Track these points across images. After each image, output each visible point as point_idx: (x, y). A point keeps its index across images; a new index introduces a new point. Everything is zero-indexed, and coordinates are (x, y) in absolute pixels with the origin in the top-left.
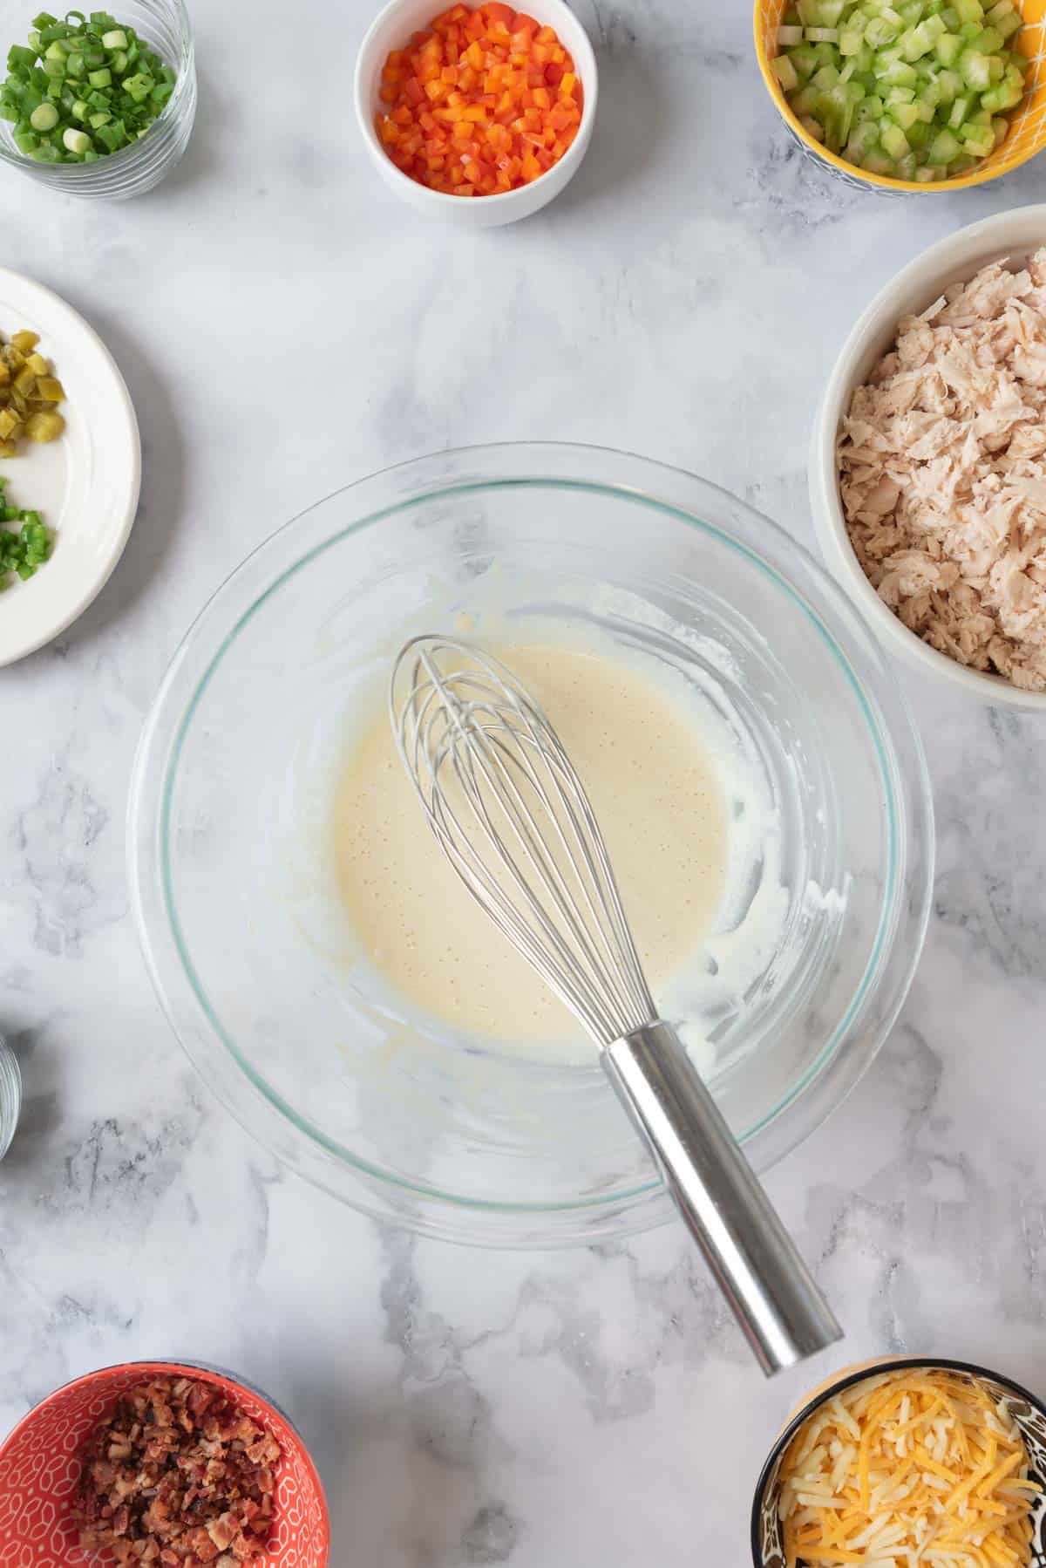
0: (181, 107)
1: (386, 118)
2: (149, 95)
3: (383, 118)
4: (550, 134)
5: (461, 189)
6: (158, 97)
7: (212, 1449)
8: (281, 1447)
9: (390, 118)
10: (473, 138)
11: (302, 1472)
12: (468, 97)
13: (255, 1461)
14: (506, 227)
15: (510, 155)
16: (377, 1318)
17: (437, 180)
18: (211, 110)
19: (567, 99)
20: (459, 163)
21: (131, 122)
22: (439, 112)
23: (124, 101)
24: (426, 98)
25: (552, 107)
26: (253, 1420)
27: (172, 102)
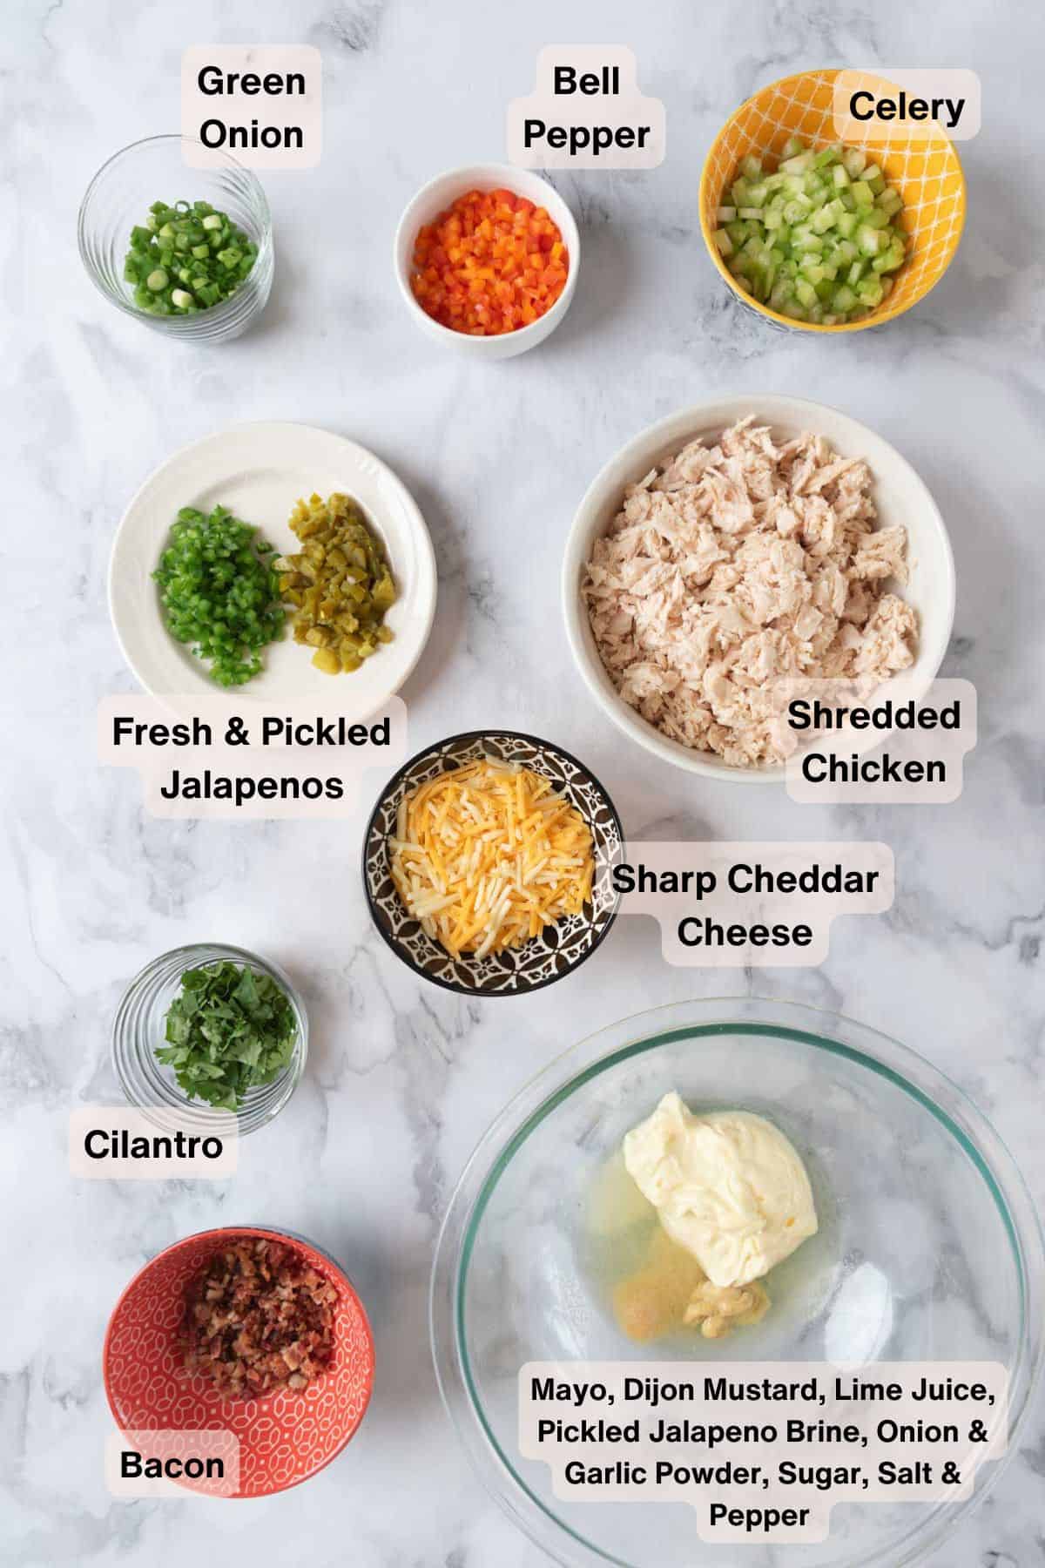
0: (262, 273)
1: (419, 277)
2: (238, 265)
3: (416, 277)
4: (543, 289)
5: (475, 330)
6: (244, 265)
7: (286, 1293)
8: (338, 1292)
9: (422, 277)
10: (485, 291)
11: (353, 1311)
12: (481, 261)
13: (318, 1302)
14: (510, 360)
15: (513, 304)
16: (413, 1193)
17: (458, 323)
18: (285, 275)
19: (556, 262)
20: (474, 311)
21: (223, 284)
22: (458, 272)
23: (219, 269)
24: (449, 262)
25: (545, 268)
26: (316, 1271)
27: (254, 271)
